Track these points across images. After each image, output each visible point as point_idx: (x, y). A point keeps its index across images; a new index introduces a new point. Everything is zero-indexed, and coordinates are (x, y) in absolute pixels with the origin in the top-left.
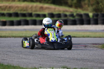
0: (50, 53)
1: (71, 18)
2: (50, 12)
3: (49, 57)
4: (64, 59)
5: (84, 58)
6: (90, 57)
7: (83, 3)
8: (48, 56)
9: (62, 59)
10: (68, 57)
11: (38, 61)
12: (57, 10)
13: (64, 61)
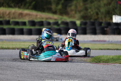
0: (30, 68)
1: (56, 27)
2: (31, 19)
3: (29, 72)
4: (46, 74)
5: (70, 73)
6: (77, 72)
7: (69, 9)
8: (28, 70)
9: (44, 74)
10: (51, 72)
11: (17, 77)
12: (38, 16)
13: (47, 77)
